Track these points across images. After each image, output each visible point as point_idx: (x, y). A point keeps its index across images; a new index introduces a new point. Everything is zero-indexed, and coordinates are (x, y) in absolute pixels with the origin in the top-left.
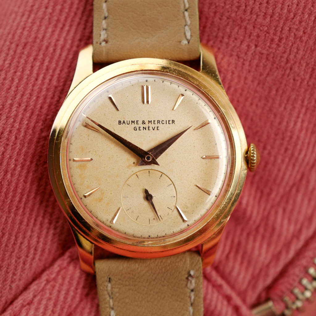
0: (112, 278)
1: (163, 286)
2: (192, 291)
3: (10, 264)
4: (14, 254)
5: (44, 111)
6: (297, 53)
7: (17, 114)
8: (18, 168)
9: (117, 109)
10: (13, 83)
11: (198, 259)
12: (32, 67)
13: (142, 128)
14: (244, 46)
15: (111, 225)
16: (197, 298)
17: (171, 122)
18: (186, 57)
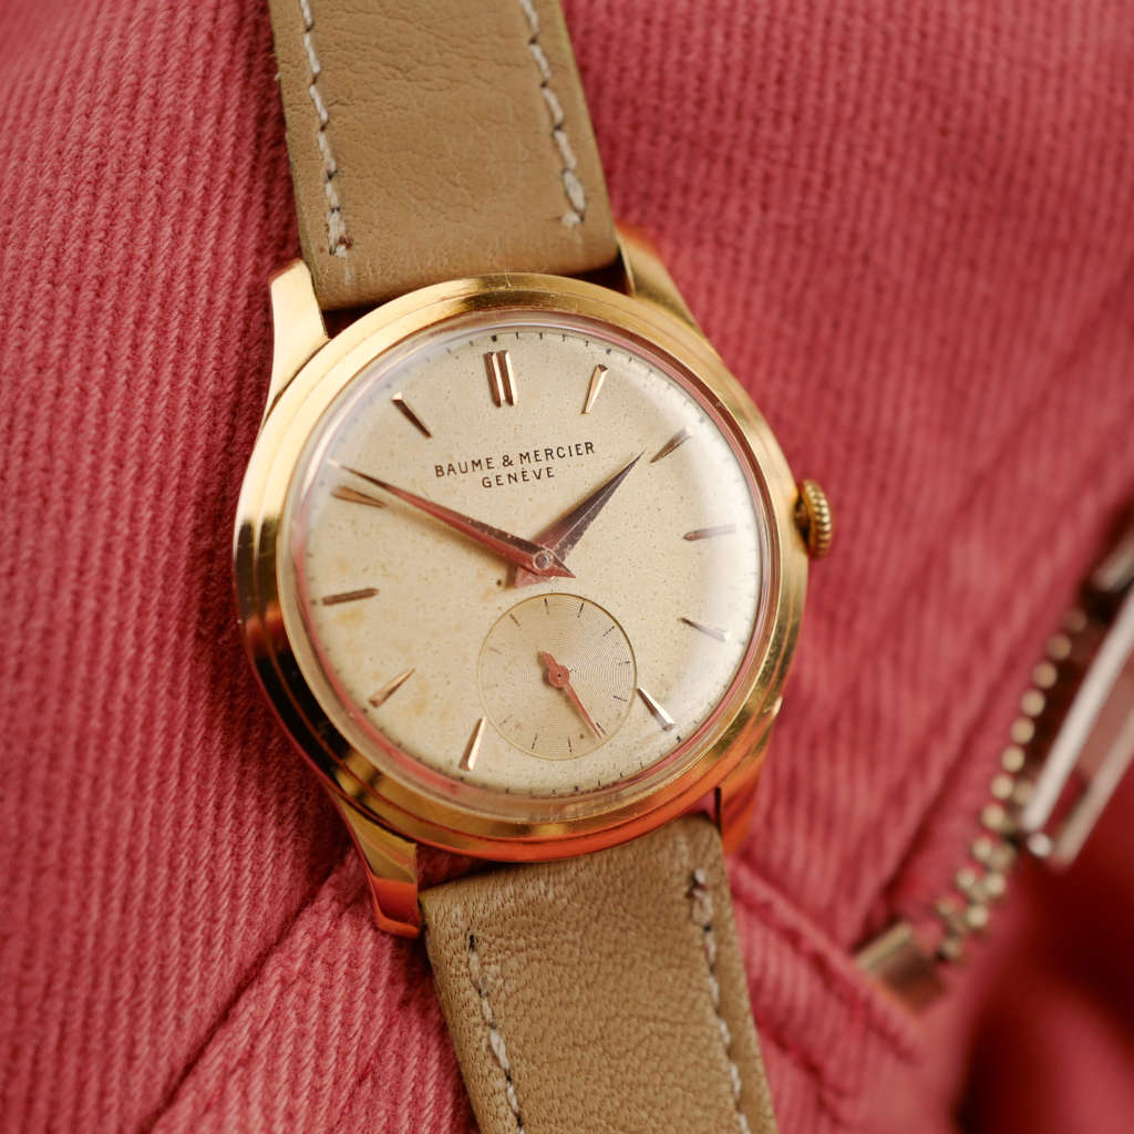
0: (478, 934)
1: (624, 931)
2: (707, 929)
3: (167, 953)
4: (174, 920)
5: (195, 471)
6: (876, 214)
7: (117, 493)
8: (148, 657)
10: (86, 403)
11: (707, 833)
12: (135, 347)
14: (732, 213)
15: (462, 773)
16: (723, 947)
17: (583, 449)
18: (580, 260)
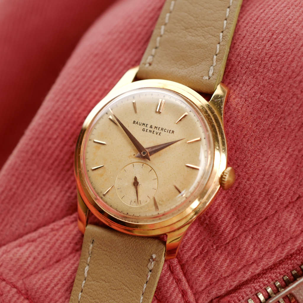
0: (95, 240)
2: (150, 271)
9: (136, 112)
13: (148, 131)
15: (103, 197)
16: (152, 278)
17: (171, 132)
